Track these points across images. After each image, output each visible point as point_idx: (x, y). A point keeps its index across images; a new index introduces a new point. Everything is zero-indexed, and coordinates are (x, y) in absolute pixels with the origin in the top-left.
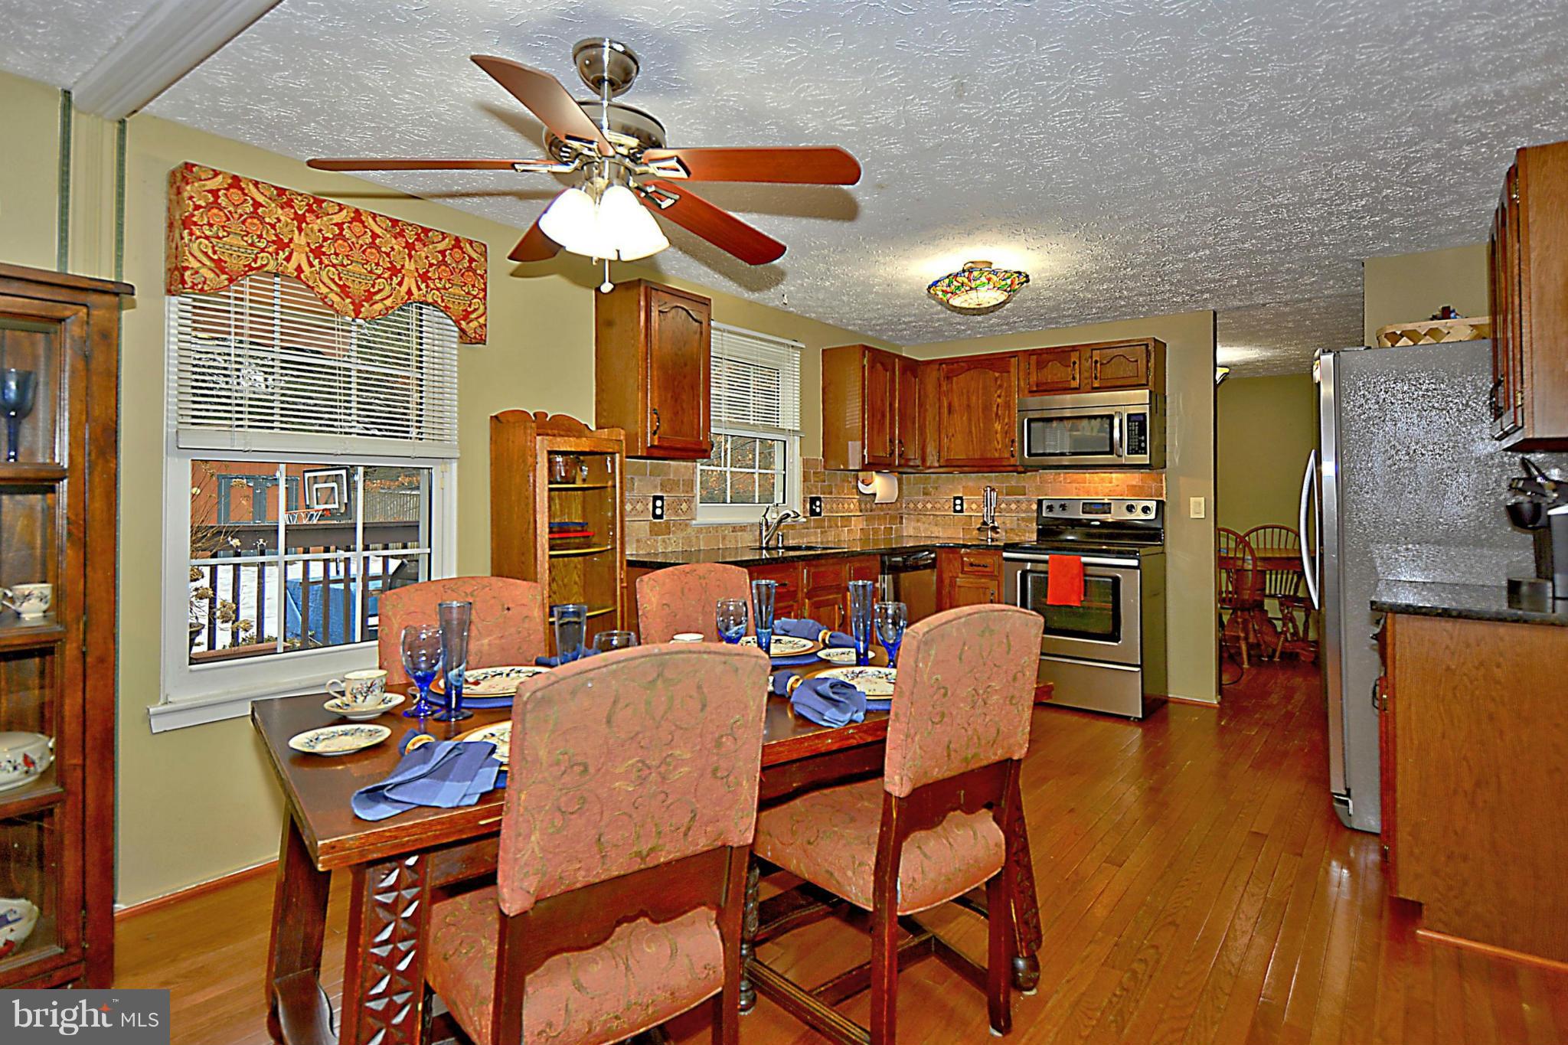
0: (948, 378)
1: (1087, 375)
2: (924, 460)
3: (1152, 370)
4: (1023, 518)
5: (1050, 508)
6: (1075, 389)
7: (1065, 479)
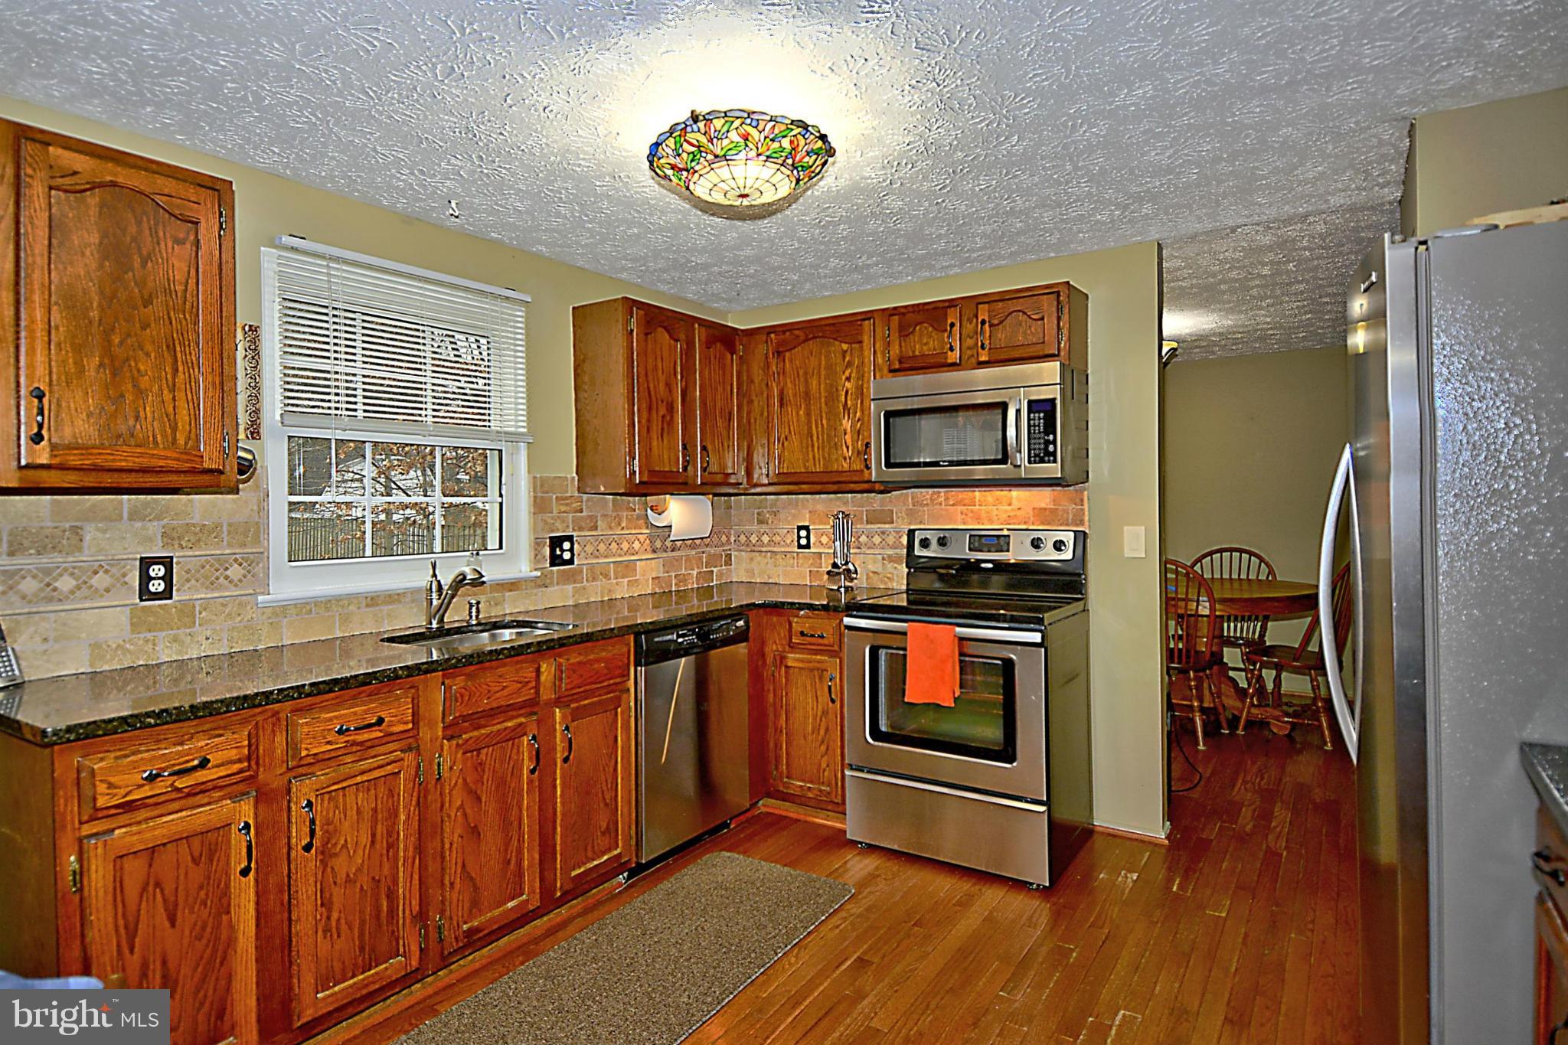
0: (779, 353)
1: (970, 342)
2: (749, 473)
3: (1065, 331)
4: (889, 556)
5: (925, 543)
6: (954, 364)
7: (947, 499)
